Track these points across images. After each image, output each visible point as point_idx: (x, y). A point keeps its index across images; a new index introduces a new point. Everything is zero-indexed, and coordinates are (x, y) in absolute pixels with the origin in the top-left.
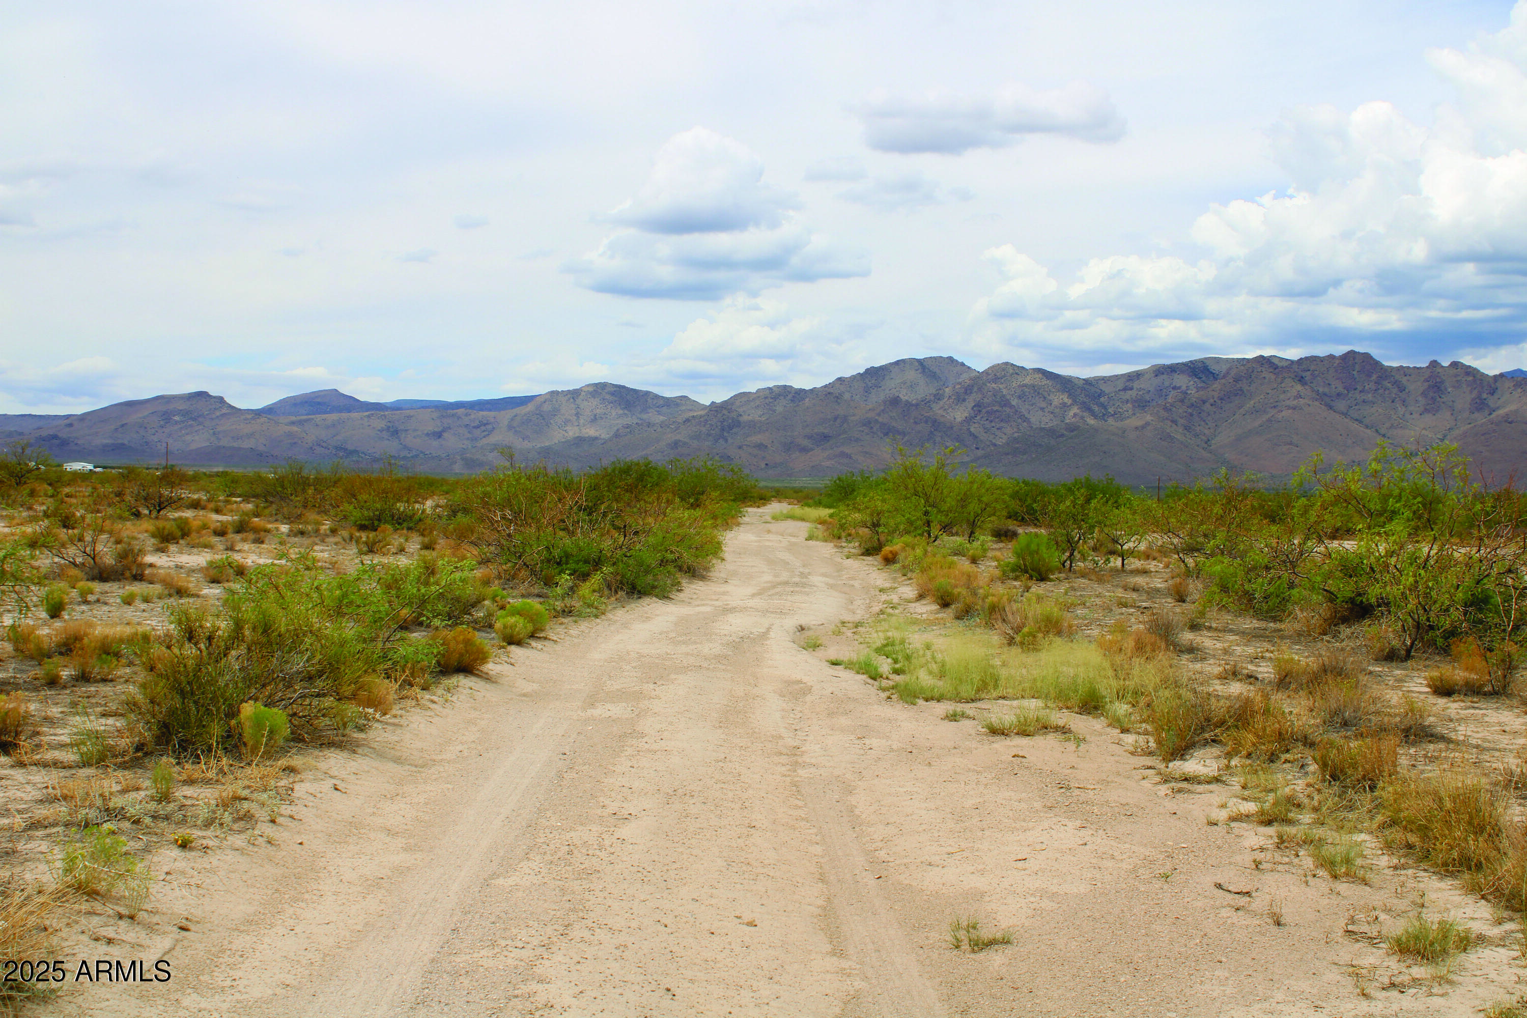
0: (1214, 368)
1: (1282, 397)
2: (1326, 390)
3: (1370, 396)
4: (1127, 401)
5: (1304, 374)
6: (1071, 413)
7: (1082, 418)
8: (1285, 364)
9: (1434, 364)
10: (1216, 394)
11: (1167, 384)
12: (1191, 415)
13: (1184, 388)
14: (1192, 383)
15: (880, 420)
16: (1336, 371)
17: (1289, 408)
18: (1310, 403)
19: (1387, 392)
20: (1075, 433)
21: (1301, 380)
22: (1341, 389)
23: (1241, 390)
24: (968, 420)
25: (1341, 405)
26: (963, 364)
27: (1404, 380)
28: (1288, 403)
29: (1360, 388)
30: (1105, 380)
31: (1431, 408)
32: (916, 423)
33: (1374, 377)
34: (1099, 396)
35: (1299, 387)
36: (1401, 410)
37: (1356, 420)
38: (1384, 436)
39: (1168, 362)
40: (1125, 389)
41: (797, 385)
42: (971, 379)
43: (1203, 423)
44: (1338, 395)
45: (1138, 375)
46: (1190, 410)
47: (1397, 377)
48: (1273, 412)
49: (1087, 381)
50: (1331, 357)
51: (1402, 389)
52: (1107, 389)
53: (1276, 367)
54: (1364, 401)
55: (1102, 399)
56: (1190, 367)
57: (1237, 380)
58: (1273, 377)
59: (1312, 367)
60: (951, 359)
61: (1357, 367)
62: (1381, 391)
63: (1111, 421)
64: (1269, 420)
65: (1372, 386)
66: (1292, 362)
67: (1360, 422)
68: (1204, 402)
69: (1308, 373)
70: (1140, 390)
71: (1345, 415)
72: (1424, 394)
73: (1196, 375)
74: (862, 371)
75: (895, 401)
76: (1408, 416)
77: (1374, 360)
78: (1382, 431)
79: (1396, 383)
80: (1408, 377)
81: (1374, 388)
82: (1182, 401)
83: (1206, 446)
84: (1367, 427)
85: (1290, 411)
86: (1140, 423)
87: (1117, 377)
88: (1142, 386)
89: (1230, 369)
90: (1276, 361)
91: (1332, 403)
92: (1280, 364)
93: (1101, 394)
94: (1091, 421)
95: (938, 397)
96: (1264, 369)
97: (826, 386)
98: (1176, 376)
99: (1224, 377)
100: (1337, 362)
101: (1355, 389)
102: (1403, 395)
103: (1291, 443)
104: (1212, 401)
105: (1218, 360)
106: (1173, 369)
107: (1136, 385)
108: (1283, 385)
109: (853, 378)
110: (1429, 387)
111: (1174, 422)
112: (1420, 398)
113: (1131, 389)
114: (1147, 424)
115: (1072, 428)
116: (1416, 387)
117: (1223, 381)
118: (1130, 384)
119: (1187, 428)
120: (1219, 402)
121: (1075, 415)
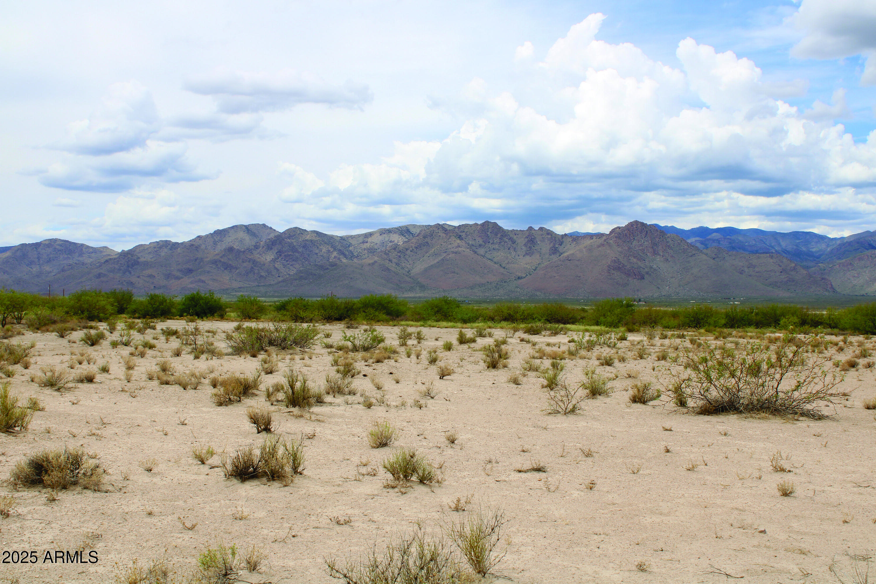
0: (413, 230)
1: (450, 246)
2: (473, 243)
3: (496, 246)
4: (365, 249)
5: (461, 234)
6: (333, 256)
7: (339, 259)
8: (451, 228)
9: (531, 228)
10: (413, 245)
11: (387, 239)
12: (400, 257)
13: (396, 242)
14: (400, 239)
15: (222, 260)
16: (479, 232)
17: (453, 252)
18: (465, 250)
19: (506, 244)
20: (335, 267)
21: (460, 237)
22: (481, 242)
23: (427, 243)
24: (274, 260)
25: (481, 251)
26: (271, 228)
27: (515, 237)
28: (452, 250)
29: (491, 242)
30: (352, 237)
31: (529, 253)
32: (243, 262)
33: (499, 236)
34: (349, 246)
35: (458, 241)
36: (513, 254)
37: (490, 259)
38: (504, 268)
39: (387, 228)
40: (363, 242)
41: (174, 240)
42: (275, 237)
43: (406, 261)
44: (480, 245)
45: (371, 234)
46: (399, 254)
47: (511, 236)
48: (445, 255)
49: (342, 238)
50: (476, 224)
51: (514, 242)
52: (353, 242)
53: (446, 230)
54: (494, 249)
55: (351, 248)
56: (399, 230)
57: (425, 237)
58: (444, 235)
59: (466, 230)
60: (264, 225)
61: (490, 230)
62: (502, 243)
63: (355, 260)
64: (443, 260)
65: (498, 240)
66: (455, 227)
67: (492, 260)
68: (407, 250)
69: (464, 233)
70: (372, 243)
71: (484, 256)
72: (525, 245)
73: (403, 235)
74: (212, 232)
75: (231, 249)
76: (517, 257)
77: (499, 226)
78: (503, 266)
79: (511, 239)
80: (517, 235)
81: (499, 242)
82: (395, 249)
83: (408, 274)
84: (495, 263)
85: (453, 255)
86: (371, 261)
87: (359, 236)
88: (373, 241)
89: (421, 231)
90: (446, 227)
91: (476, 250)
92: (448, 229)
93: (350, 245)
94: (344, 260)
95: (256, 247)
96: (439, 231)
97: (191, 241)
98: (391, 235)
99: (418, 236)
100: (479, 227)
101: (489, 242)
102: (514, 245)
103: (454, 273)
104: (411, 249)
105: (414, 226)
106: (389, 231)
107: (369, 240)
108: (450, 240)
109: (207, 236)
110: (528, 241)
111: (390, 261)
112: (523, 247)
113: (367, 242)
114: (376, 262)
115: (333, 265)
116: (521, 241)
117: (417, 238)
118: (366, 240)
119: (397, 264)
120: (415, 250)
121: (335, 257)
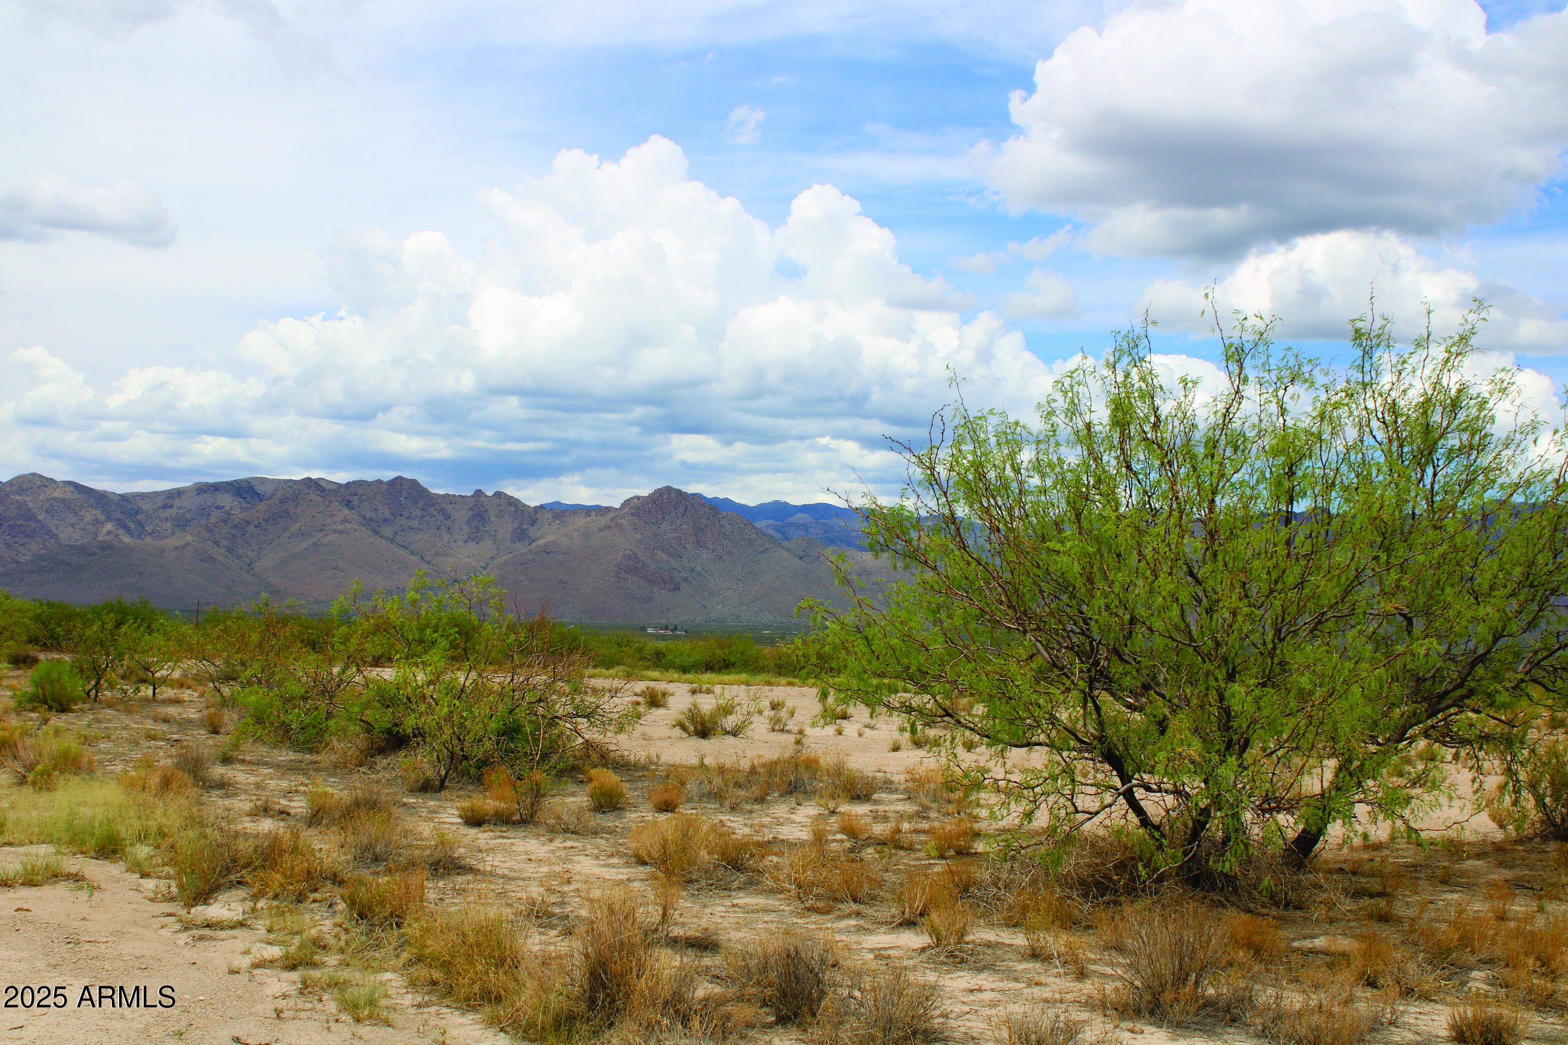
0: (261, 489)
1: (329, 520)
2: (373, 515)
3: (415, 523)
4: (167, 520)
5: (352, 498)
6: (105, 530)
7: (117, 536)
8: (332, 487)
9: (479, 493)
10: (261, 516)
11: (210, 503)
12: (235, 536)
13: (228, 508)
14: (236, 503)
16: (383, 496)
17: (335, 532)
18: (357, 527)
19: (433, 519)
20: (109, 551)
21: (349, 504)
22: (387, 514)
23: (287, 512)
25: (388, 531)
27: (450, 508)
28: (334, 527)
29: (406, 514)
30: (143, 496)
31: (475, 537)
33: (421, 504)
34: (137, 513)
35: (346, 511)
36: (446, 537)
37: (402, 546)
38: (429, 563)
39: (211, 480)
40: (165, 507)
43: (247, 545)
44: (385, 521)
45: (179, 492)
46: (233, 531)
47: (443, 505)
48: (320, 535)
49: (123, 497)
50: (379, 482)
51: (448, 517)
52: (145, 506)
53: (323, 490)
54: (410, 528)
55: (140, 517)
56: (234, 486)
57: (283, 501)
58: (320, 500)
59: (360, 492)
61: (404, 494)
62: (427, 518)
63: (148, 539)
64: (315, 544)
65: (418, 512)
66: (340, 485)
67: (406, 548)
68: (248, 523)
69: (356, 497)
70: (180, 508)
71: (392, 541)
72: (468, 523)
73: (241, 496)
76: (453, 544)
77: (421, 487)
78: (428, 559)
79: (442, 511)
80: (453, 505)
81: (420, 514)
82: (225, 521)
83: (248, 568)
84: (412, 553)
85: (336, 535)
86: (180, 543)
87: (156, 494)
88: (183, 505)
89: (276, 490)
90: (323, 484)
91: (379, 529)
92: (328, 487)
93: (138, 511)
94: (127, 539)
96: (311, 492)
98: (219, 494)
99: (270, 498)
100: (385, 487)
101: (402, 515)
102: (448, 523)
103: (336, 569)
104: (256, 522)
105: (264, 481)
106: (216, 488)
107: (177, 503)
108: (330, 509)
110: (474, 515)
111: (216, 543)
112: (464, 527)
113: (172, 507)
114: (188, 544)
115: (106, 547)
116: (461, 515)
117: (268, 502)
118: (169, 502)
119: (229, 550)
120: (264, 524)
121: (109, 532)
